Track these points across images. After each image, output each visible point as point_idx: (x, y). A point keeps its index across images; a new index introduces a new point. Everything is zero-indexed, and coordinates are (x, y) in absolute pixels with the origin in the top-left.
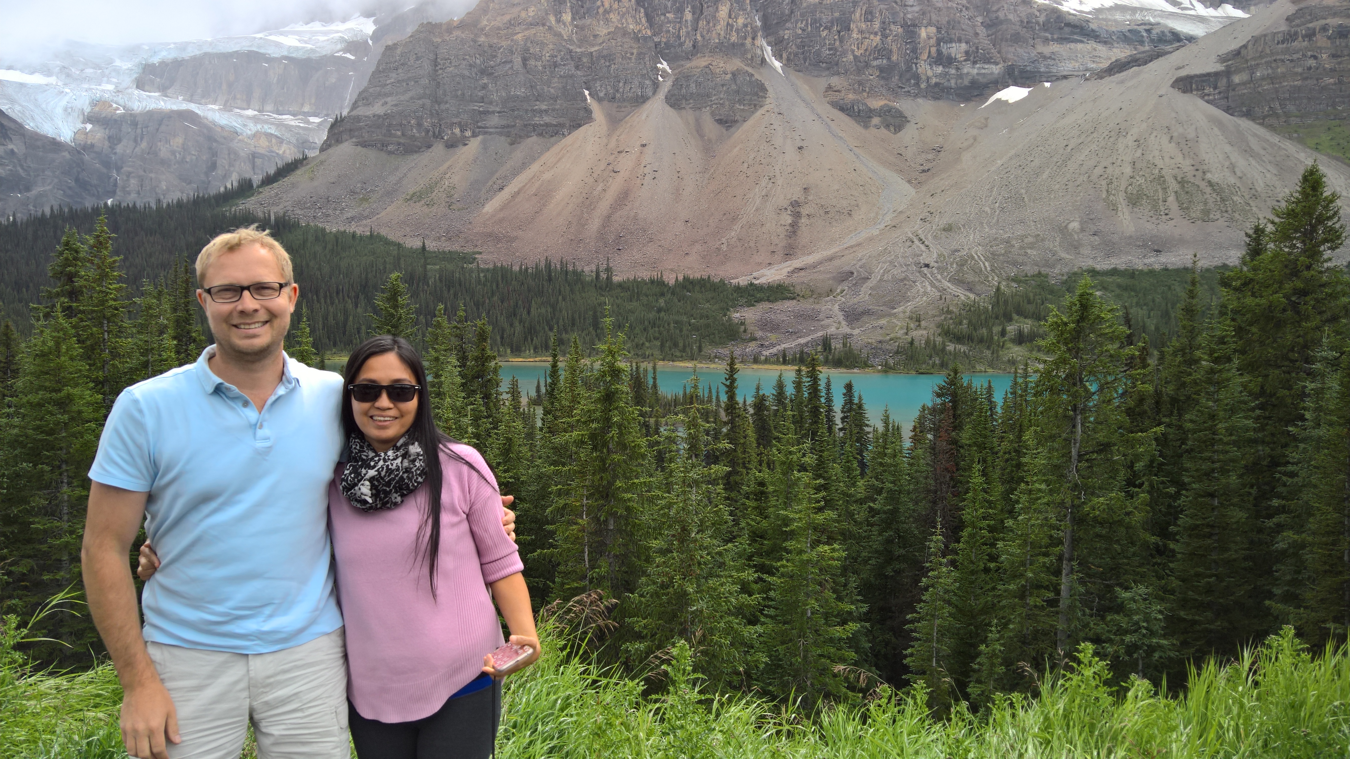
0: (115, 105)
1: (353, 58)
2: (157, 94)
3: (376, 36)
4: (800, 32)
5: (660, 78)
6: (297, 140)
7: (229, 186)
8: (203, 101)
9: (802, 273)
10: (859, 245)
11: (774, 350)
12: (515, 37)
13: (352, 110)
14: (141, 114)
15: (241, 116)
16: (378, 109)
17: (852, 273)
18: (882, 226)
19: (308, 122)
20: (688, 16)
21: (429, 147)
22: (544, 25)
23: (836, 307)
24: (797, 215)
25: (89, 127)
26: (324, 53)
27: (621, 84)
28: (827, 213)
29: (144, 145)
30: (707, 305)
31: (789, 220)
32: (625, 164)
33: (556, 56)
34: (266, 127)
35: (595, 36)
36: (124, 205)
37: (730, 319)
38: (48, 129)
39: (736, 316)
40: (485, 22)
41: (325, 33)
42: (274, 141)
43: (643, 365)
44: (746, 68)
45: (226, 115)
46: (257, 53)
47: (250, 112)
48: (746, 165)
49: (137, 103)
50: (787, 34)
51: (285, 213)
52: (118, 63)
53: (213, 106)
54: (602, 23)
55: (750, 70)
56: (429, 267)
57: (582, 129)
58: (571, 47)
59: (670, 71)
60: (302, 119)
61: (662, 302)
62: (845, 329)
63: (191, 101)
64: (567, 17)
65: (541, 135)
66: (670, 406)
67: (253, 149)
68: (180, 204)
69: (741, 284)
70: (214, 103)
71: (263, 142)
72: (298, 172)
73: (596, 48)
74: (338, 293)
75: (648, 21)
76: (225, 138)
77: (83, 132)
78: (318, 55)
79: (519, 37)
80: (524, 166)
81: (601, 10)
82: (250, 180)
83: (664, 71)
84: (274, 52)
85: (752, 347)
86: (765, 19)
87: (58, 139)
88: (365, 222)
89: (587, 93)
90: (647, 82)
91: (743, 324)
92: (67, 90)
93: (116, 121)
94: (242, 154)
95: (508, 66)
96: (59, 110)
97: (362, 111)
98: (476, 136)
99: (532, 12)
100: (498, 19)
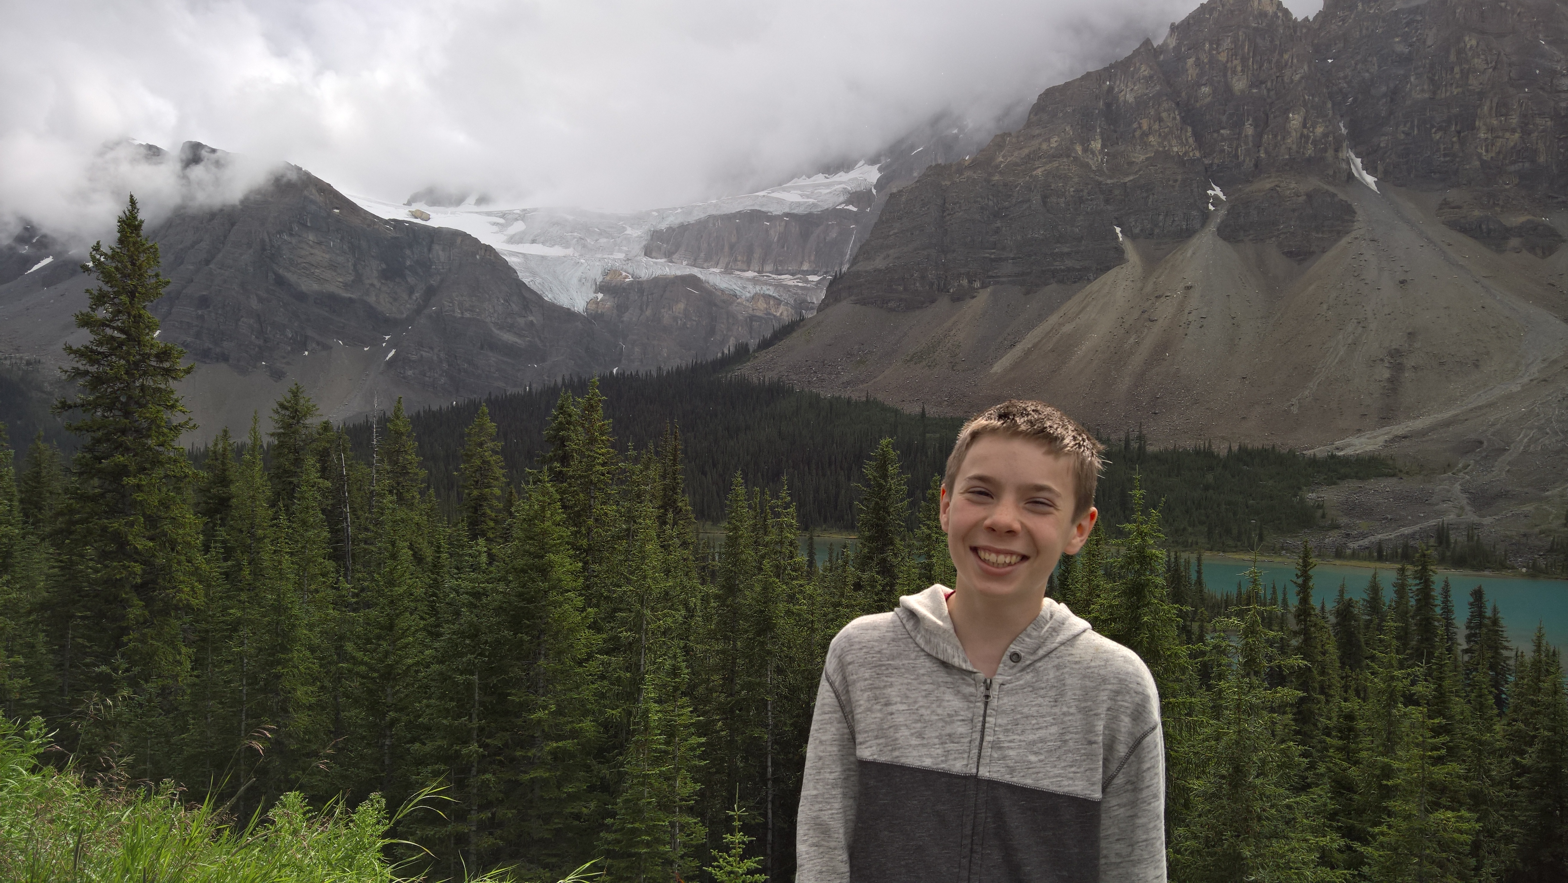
0: (624, 274)
1: (855, 209)
2: (663, 260)
3: (880, 185)
4: (1402, 136)
5: (1211, 207)
6: (795, 300)
7: (726, 351)
8: (705, 265)
9: (1406, 443)
10: (1491, 405)
11: (1365, 542)
12: (1034, 173)
13: (852, 265)
14: (647, 281)
15: (741, 278)
16: (879, 263)
17: (1481, 443)
18: (1526, 380)
19: (807, 281)
20: (1249, 130)
21: (933, 301)
22: (1068, 156)
23: (1457, 487)
24: (1398, 368)
25: (600, 296)
26: (826, 207)
27: (1161, 217)
28: (1442, 364)
29: (648, 313)
30: (1271, 483)
31: (1387, 374)
32: (1165, 311)
33: (1082, 191)
34: (764, 288)
35: (1130, 164)
36: (628, 373)
37: (1302, 500)
38: (563, 301)
39: (1311, 496)
40: (1001, 159)
41: (828, 186)
42: (772, 302)
43: (1184, 556)
44: (1326, 187)
45: (727, 278)
46: (759, 211)
47: (750, 274)
48: (1325, 306)
49: (644, 270)
50: (1383, 141)
51: (779, 378)
52: (629, 231)
53: (714, 270)
54: (1139, 147)
55: (1331, 189)
56: (928, 435)
57: (1112, 273)
58: (1101, 179)
59: (1224, 198)
60: (800, 278)
61: (1210, 478)
62: (1471, 517)
63: (694, 265)
64: (1096, 145)
65: (1061, 281)
66: (1219, 607)
67: (750, 312)
68: (679, 371)
69: (1319, 455)
70: (716, 265)
71: (761, 305)
72: (794, 334)
73: (1131, 178)
74: (830, 464)
75: (1196, 141)
76: (724, 301)
77: (595, 301)
78: (820, 209)
79: (1039, 172)
80: (1041, 318)
81: (1138, 133)
82: (747, 345)
83: (1216, 197)
84: (776, 210)
85: (1332, 538)
86: (1353, 126)
87: (572, 309)
88: (861, 386)
89: (1118, 230)
90: (1194, 213)
91: (1320, 507)
92: (582, 261)
93: (624, 289)
94: (740, 318)
95: (1025, 206)
96: (575, 281)
97: (860, 267)
98: (986, 287)
99: (1054, 142)
100: (1016, 154)
